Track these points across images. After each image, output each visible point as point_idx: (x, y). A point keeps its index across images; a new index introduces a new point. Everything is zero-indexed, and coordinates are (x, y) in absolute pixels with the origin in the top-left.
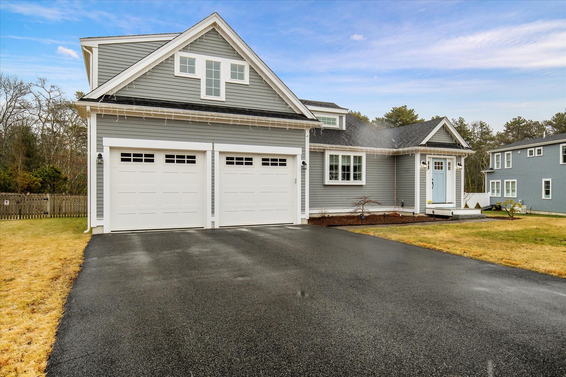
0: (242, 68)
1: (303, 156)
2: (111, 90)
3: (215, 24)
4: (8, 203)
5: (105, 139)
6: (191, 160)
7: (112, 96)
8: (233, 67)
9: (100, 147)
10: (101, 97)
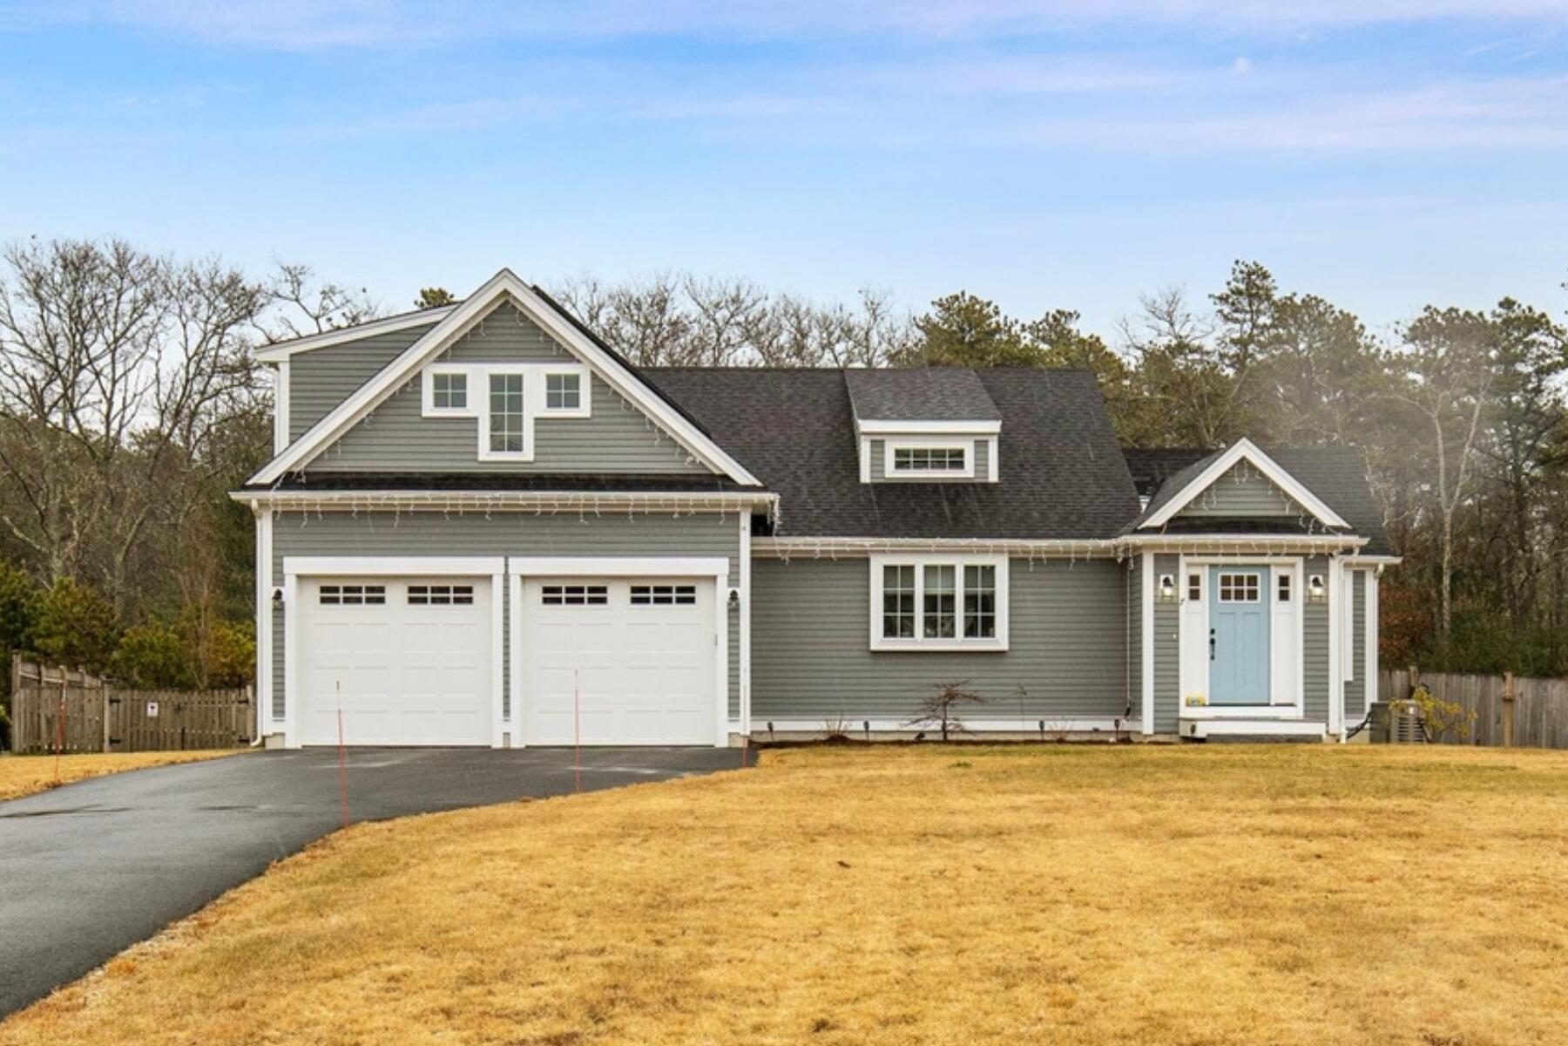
0: (573, 381)
1: (733, 579)
2: (296, 463)
3: (506, 293)
4: (156, 711)
5: (287, 561)
6: (463, 595)
7: (299, 474)
8: (553, 381)
9: (278, 577)
10: (277, 480)
